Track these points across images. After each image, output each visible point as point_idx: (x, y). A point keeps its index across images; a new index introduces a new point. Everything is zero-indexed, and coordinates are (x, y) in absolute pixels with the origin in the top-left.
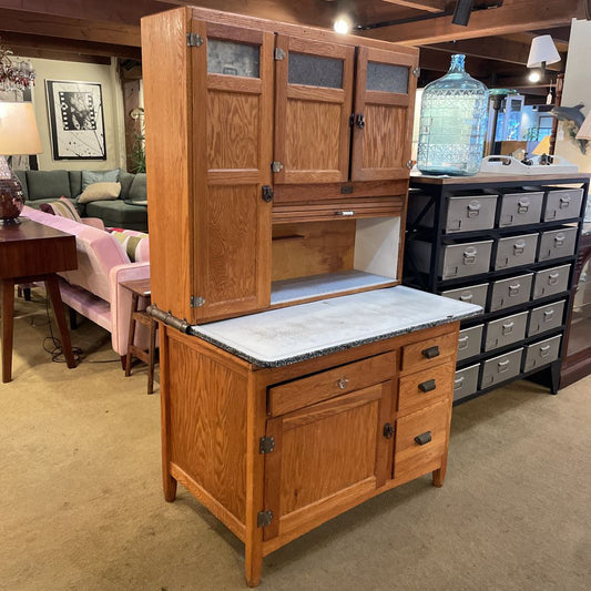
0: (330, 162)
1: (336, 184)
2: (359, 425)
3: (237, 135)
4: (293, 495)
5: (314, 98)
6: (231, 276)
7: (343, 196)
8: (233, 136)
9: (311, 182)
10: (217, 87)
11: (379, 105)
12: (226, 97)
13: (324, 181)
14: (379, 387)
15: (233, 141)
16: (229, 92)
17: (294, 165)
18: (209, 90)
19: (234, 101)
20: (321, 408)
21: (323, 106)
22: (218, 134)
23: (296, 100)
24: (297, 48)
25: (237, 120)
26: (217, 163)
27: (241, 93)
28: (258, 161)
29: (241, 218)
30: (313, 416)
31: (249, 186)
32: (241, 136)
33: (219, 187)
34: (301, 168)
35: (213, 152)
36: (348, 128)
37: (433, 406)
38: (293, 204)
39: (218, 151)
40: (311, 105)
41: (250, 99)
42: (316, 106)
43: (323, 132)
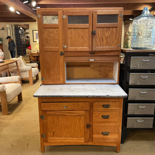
0: (85, 45)
1: (88, 52)
2: (76, 121)
3: (52, 38)
4: (52, 133)
5: (77, 27)
6: (52, 74)
7: (90, 55)
8: (51, 39)
9: (78, 51)
10: (45, 27)
11: (103, 28)
12: (48, 29)
13: (82, 51)
14: (84, 112)
15: (51, 40)
16: (49, 28)
17: (71, 46)
18: (43, 28)
19: (51, 30)
20: (60, 112)
21: (81, 30)
22: (47, 39)
23: (71, 28)
24: (70, 14)
25: (52, 35)
26: (47, 46)
27: (53, 28)
28: (59, 45)
29: (55, 59)
30: (57, 114)
31: (56, 51)
32: (53, 39)
33: (48, 51)
34: (74, 47)
35: (45, 43)
36: (91, 35)
37: (110, 124)
38: (72, 56)
39: (47, 43)
40: (77, 29)
41: (56, 29)
42: (79, 30)
43: (82, 37)
